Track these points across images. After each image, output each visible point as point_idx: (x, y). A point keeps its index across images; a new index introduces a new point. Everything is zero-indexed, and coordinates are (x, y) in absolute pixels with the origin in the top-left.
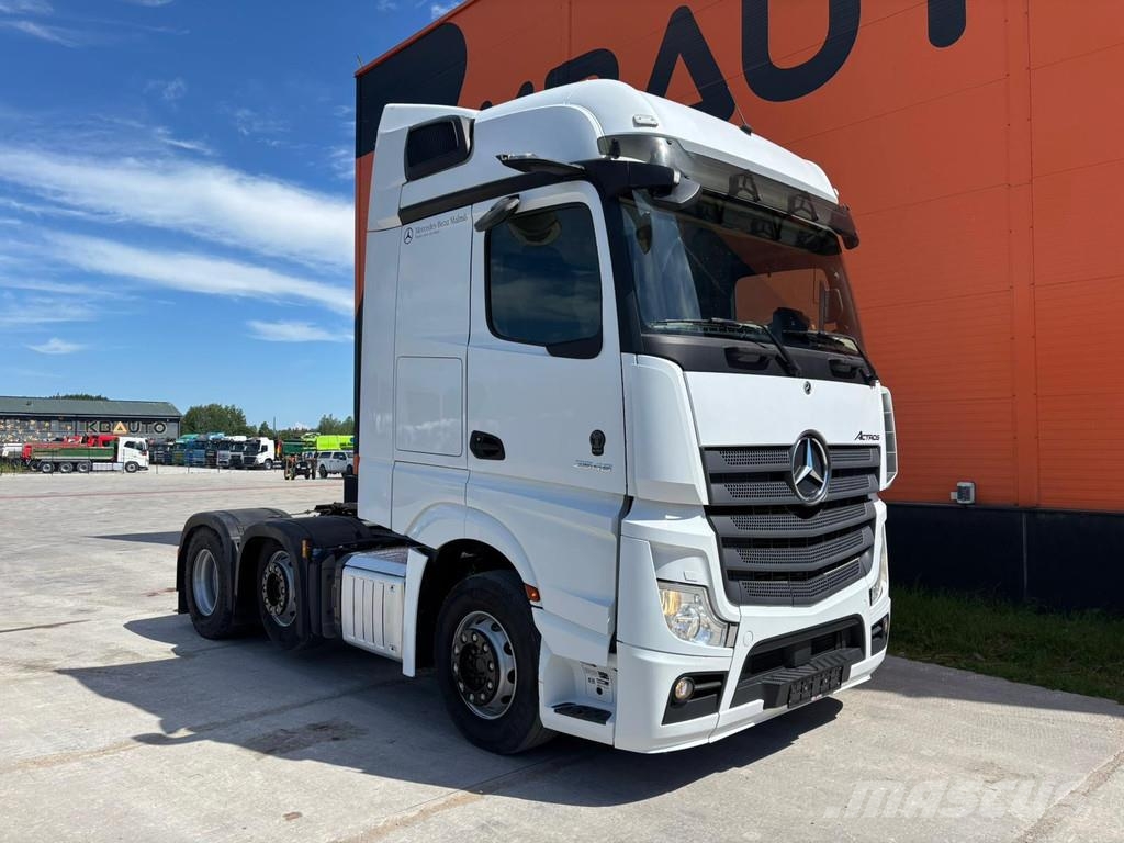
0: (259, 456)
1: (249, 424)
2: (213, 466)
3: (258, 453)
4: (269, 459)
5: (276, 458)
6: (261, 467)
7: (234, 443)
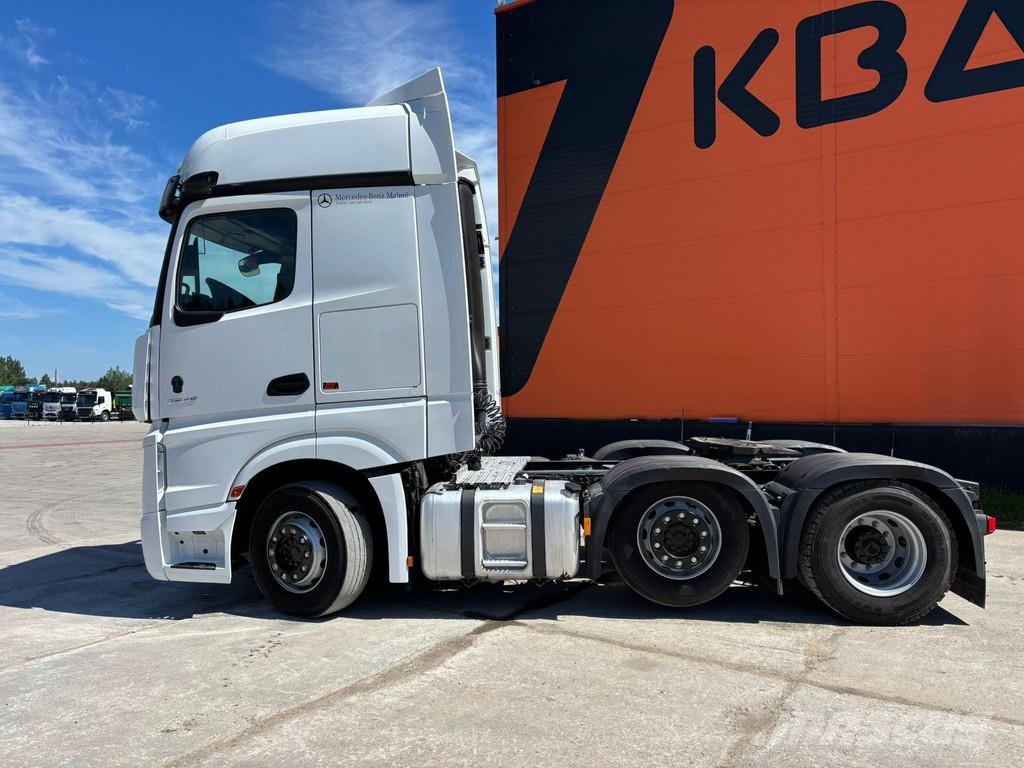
0: (95, 408)
1: (29, 376)
2: (39, 418)
3: (95, 405)
4: (106, 411)
5: (113, 410)
6: (99, 419)
7: (64, 394)
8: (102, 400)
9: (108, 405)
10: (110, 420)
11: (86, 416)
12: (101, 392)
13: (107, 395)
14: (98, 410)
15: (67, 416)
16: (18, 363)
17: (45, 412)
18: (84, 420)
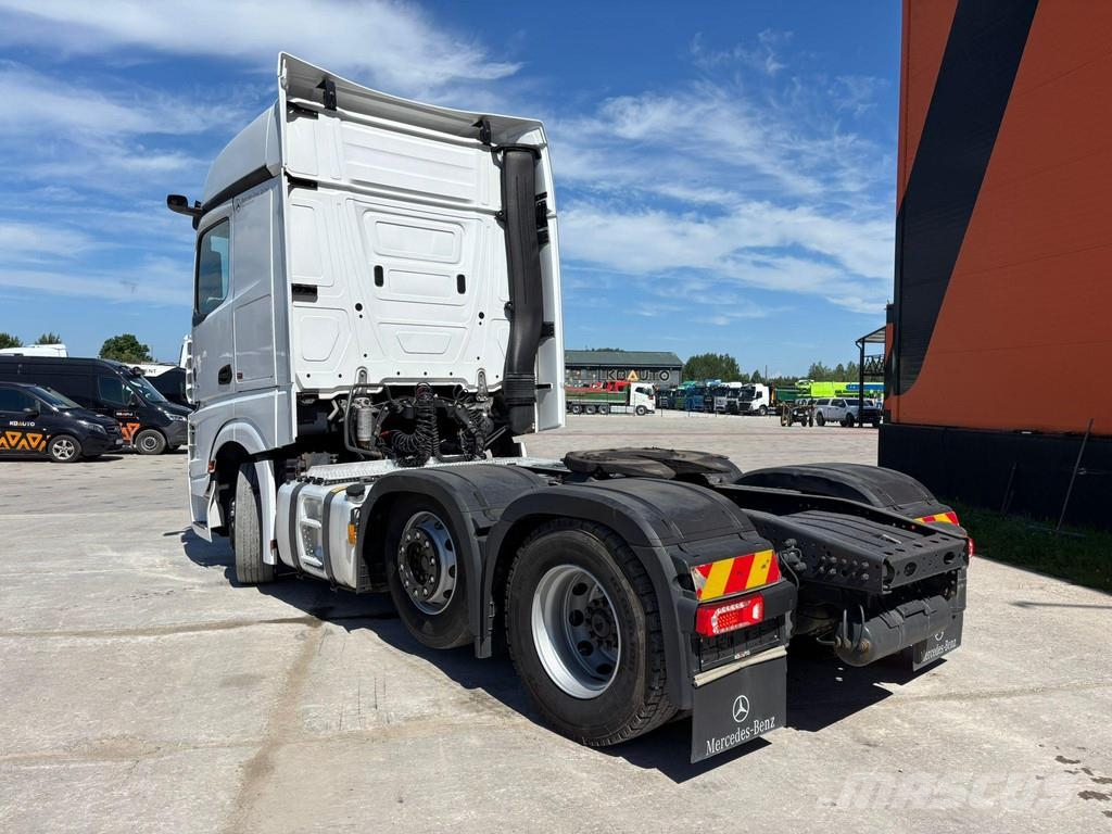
0: (754, 402)
1: (743, 371)
2: (711, 411)
3: (753, 399)
4: (764, 406)
5: (771, 405)
6: (756, 413)
7: (730, 389)
8: (760, 395)
9: (765, 400)
10: (766, 414)
11: (745, 410)
12: (759, 387)
13: (765, 390)
14: (756, 404)
15: (731, 410)
16: (733, 360)
17: (716, 405)
18: (745, 414)
